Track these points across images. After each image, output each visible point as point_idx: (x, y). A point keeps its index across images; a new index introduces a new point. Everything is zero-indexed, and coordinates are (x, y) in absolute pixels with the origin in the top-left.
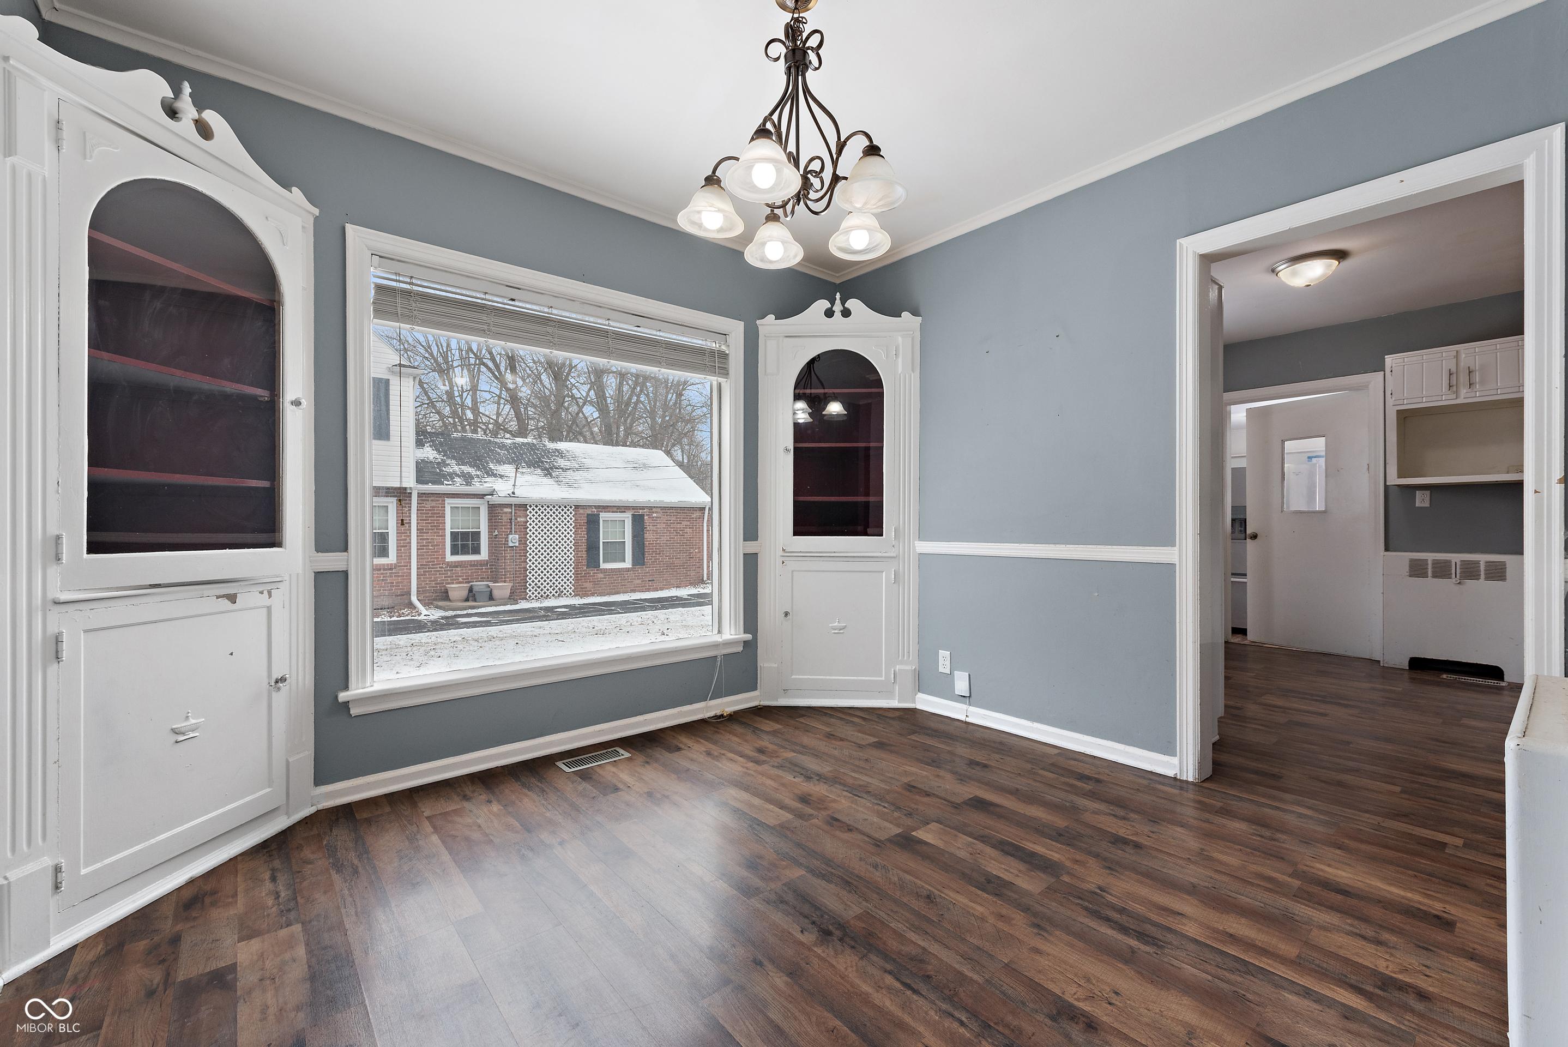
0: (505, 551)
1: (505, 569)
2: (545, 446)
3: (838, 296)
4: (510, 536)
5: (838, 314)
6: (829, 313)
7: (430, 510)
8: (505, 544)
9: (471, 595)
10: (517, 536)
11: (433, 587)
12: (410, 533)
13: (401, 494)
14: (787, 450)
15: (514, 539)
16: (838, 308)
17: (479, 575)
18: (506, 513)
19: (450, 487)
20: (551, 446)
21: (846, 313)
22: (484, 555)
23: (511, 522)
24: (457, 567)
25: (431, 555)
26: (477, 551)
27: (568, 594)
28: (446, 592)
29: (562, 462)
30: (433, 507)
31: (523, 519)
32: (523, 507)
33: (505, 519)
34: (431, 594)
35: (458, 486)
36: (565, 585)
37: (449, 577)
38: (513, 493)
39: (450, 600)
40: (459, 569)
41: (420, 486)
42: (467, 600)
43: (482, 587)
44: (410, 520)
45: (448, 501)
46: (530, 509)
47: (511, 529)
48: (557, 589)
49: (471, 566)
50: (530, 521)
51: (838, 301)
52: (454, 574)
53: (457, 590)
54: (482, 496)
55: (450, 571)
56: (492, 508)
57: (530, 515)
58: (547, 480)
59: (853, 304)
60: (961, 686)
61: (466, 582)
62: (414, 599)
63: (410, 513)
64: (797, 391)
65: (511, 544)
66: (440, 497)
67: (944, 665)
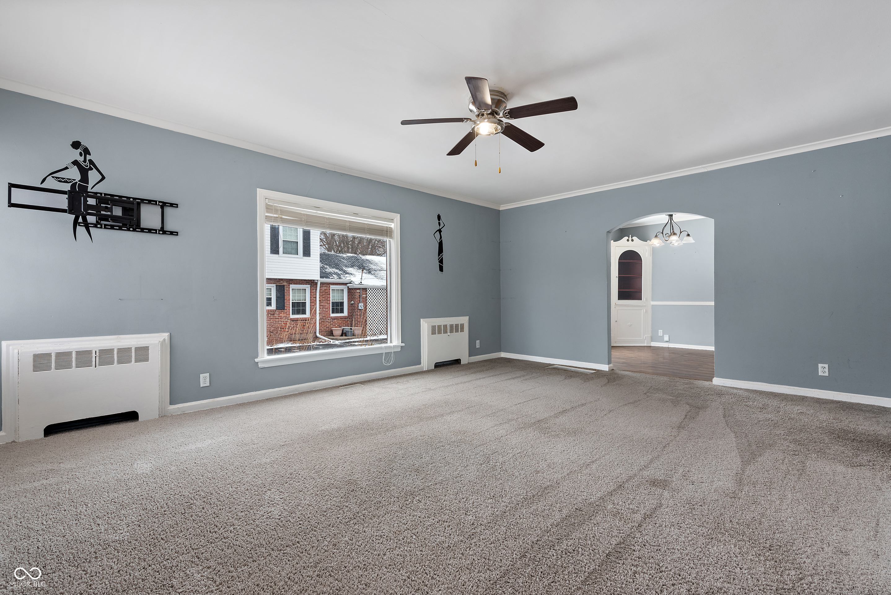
0: (357, 311)
1: (357, 320)
2: (361, 258)
3: (630, 236)
4: (360, 304)
5: (630, 241)
6: (628, 240)
7: (324, 291)
8: (357, 308)
9: (344, 334)
10: (363, 304)
11: (325, 329)
12: (316, 302)
13: (312, 283)
14: (617, 277)
15: (361, 306)
16: (630, 239)
17: (344, 324)
18: (358, 292)
19: (333, 279)
20: (364, 257)
21: (632, 240)
22: (346, 313)
23: (360, 297)
24: (335, 319)
25: (324, 313)
26: (342, 311)
27: (384, 333)
28: (332, 332)
29: (372, 266)
30: (325, 289)
31: (365, 296)
32: (365, 290)
33: (357, 295)
34: (324, 333)
35: (335, 279)
36: (383, 329)
37: (332, 324)
38: (361, 282)
39: (334, 336)
40: (336, 320)
41: (321, 279)
42: (342, 335)
43: (348, 329)
44: (316, 296)
45: (331, 286)
46: (368, 291)
47: (360, 300)
48: (379, 330)
49: (341, 319)
50: (368, 297)
51: (630, 237)
52: (334, 323)
53: (337, 331)
54: (346, 284)
55: (332, 321)
56: (350, 290)
57: (368, 294)
58: (370, 276)
59: (634, 238)
60: (666, 338)
61: (339, 327)
62: (318, 335)
63: (316, 293)
64: (620, 261)
65: (360, 308)
66: (328, 285)
67: (660, 333)
